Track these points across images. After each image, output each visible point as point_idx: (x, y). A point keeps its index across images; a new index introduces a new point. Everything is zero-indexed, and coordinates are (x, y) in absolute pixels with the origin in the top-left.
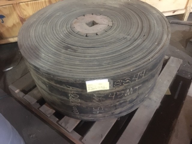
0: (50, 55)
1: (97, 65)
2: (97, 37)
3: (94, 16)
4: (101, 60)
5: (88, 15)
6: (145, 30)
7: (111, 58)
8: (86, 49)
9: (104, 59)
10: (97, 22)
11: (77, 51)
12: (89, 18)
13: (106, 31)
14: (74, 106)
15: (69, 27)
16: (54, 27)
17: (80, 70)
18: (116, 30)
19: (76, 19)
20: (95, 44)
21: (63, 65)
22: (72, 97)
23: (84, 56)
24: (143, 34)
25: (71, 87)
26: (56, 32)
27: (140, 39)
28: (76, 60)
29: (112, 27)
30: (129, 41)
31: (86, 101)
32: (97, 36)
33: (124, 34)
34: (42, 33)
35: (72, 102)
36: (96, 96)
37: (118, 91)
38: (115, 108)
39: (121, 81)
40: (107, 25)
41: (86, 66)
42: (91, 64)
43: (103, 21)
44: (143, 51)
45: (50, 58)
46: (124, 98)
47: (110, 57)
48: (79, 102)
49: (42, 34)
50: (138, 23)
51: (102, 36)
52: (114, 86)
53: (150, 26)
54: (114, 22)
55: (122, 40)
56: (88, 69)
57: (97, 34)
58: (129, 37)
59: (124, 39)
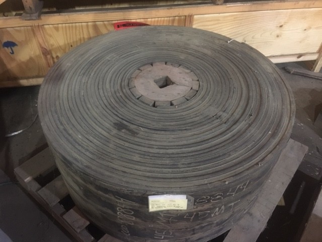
0: (91, 138)
1: (169, 166)
2: (171, 110)
3: (169, 67)
4: (177, 156)
5: (158, 63)
6: (253, 104)
7: (193, 154)
8: (153, 132)
9: (182, 155)
10: (173, 78)
11: (137, 134)
12: (160, 71)
13: (188, 100)
14: (124, 224)
15: (125, 85)
16: (101, 83)
17: (140, 173)
18: (203, 98)
19: (139, 70)
20: (169, 123)
21: (112, 161)
22: (122, 212)
23: (148, 146)
24: (248, 112)
25: (122, 199)
26: (104, 93)
27: (244, 121)
28: (134, 152)
29: (197, 91)
30: (225, 123)
31: (145, 221)
32: (171, 107)
33: (218, 107)
34: (79, 92)
35: (121, 219)
36: (163, 216)
37: (201, 211)
38: (192, 233)
39: (207, 198)
40: (190, 88)
41: (150, 165)
42: (159, 162)
43: (184, 78)
44: (247, 146)
45: (91, 144)
46: (209, 219)
47: (192, 152)
48: (132, 221)
49: (79, 94)
50: (242, 88)
51: (179, 108)
52: (196, 204)
53: (261, 96)
54: (201, 83)
55: (213, 121)
56: (154, 172)
57: (172, 104)
58: (225, 116)
59: (217, 119)
